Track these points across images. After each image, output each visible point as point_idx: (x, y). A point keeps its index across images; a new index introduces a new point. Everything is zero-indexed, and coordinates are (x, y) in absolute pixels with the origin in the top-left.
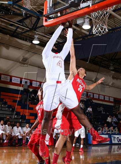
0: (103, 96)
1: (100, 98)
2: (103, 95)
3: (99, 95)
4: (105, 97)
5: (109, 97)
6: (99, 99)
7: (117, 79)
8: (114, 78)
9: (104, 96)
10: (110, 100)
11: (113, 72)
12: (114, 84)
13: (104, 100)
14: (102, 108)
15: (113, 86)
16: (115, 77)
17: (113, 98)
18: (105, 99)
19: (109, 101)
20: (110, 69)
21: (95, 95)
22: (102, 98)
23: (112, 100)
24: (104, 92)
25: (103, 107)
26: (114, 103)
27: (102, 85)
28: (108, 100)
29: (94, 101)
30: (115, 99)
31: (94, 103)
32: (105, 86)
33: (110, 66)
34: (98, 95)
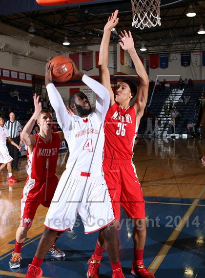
0: (16, 73)
1: (12, 76)
2: (16, 71)
3: (10, 71)
4: (20, 74)
5: (25, 74)
6: (10, 78)
7: (37, 45)
8: (32, 44)
9: (18, 73)
10: (27, 79)
11: (33, 36)
12: (33, 53)
13: (18, 80)
14: (16, 93)
15: (32, 57)
16: (34, 42)
17: (31, 76)
18: (20, 78)
19: (25, 81)
20: (29, 31)
21: (4, 71)
22: (14, 75)
23: (29, 78)
24: (18, 65)
25: (18, 91)
26: (32, 83)
27: (14, 55)
28: (24, 78)
29: (4, 81)
30: (34, 76)
31: (4, 84)
32: (20, 57)
33: (29, 26)
34: (8, 72)
